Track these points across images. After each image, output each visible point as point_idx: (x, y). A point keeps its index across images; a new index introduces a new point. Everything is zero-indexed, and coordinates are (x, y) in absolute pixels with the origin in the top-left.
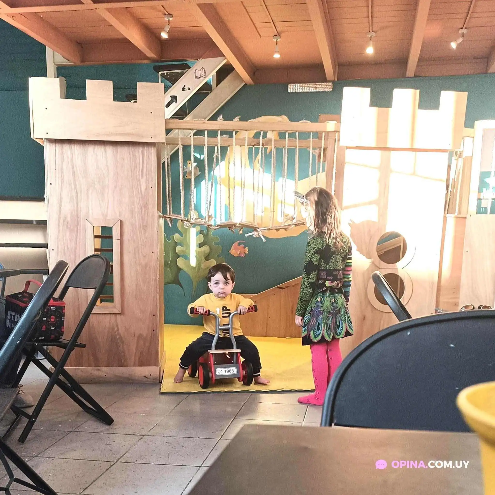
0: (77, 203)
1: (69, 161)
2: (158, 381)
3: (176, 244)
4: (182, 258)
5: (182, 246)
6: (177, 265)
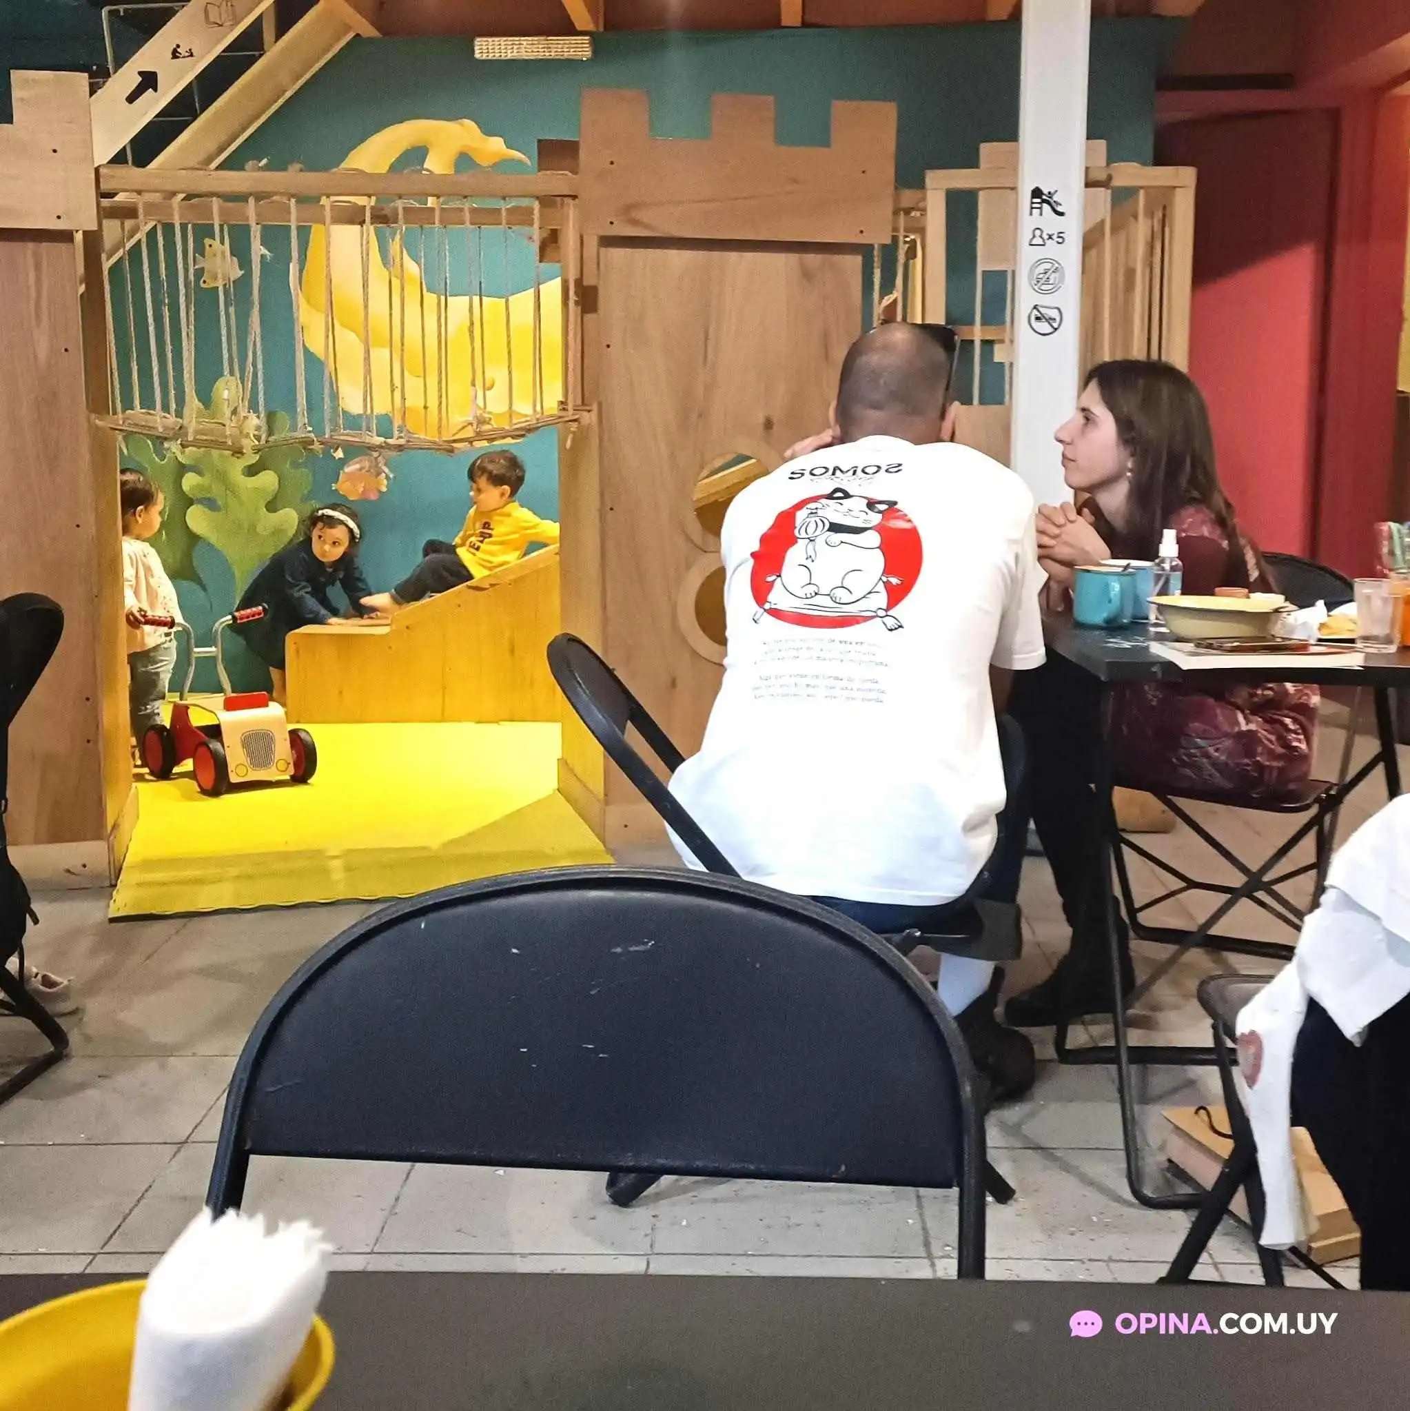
2: (107, 882)
3: (182, 469)
4: (200, 506)
5: (200, 473)
6: (188, 527)
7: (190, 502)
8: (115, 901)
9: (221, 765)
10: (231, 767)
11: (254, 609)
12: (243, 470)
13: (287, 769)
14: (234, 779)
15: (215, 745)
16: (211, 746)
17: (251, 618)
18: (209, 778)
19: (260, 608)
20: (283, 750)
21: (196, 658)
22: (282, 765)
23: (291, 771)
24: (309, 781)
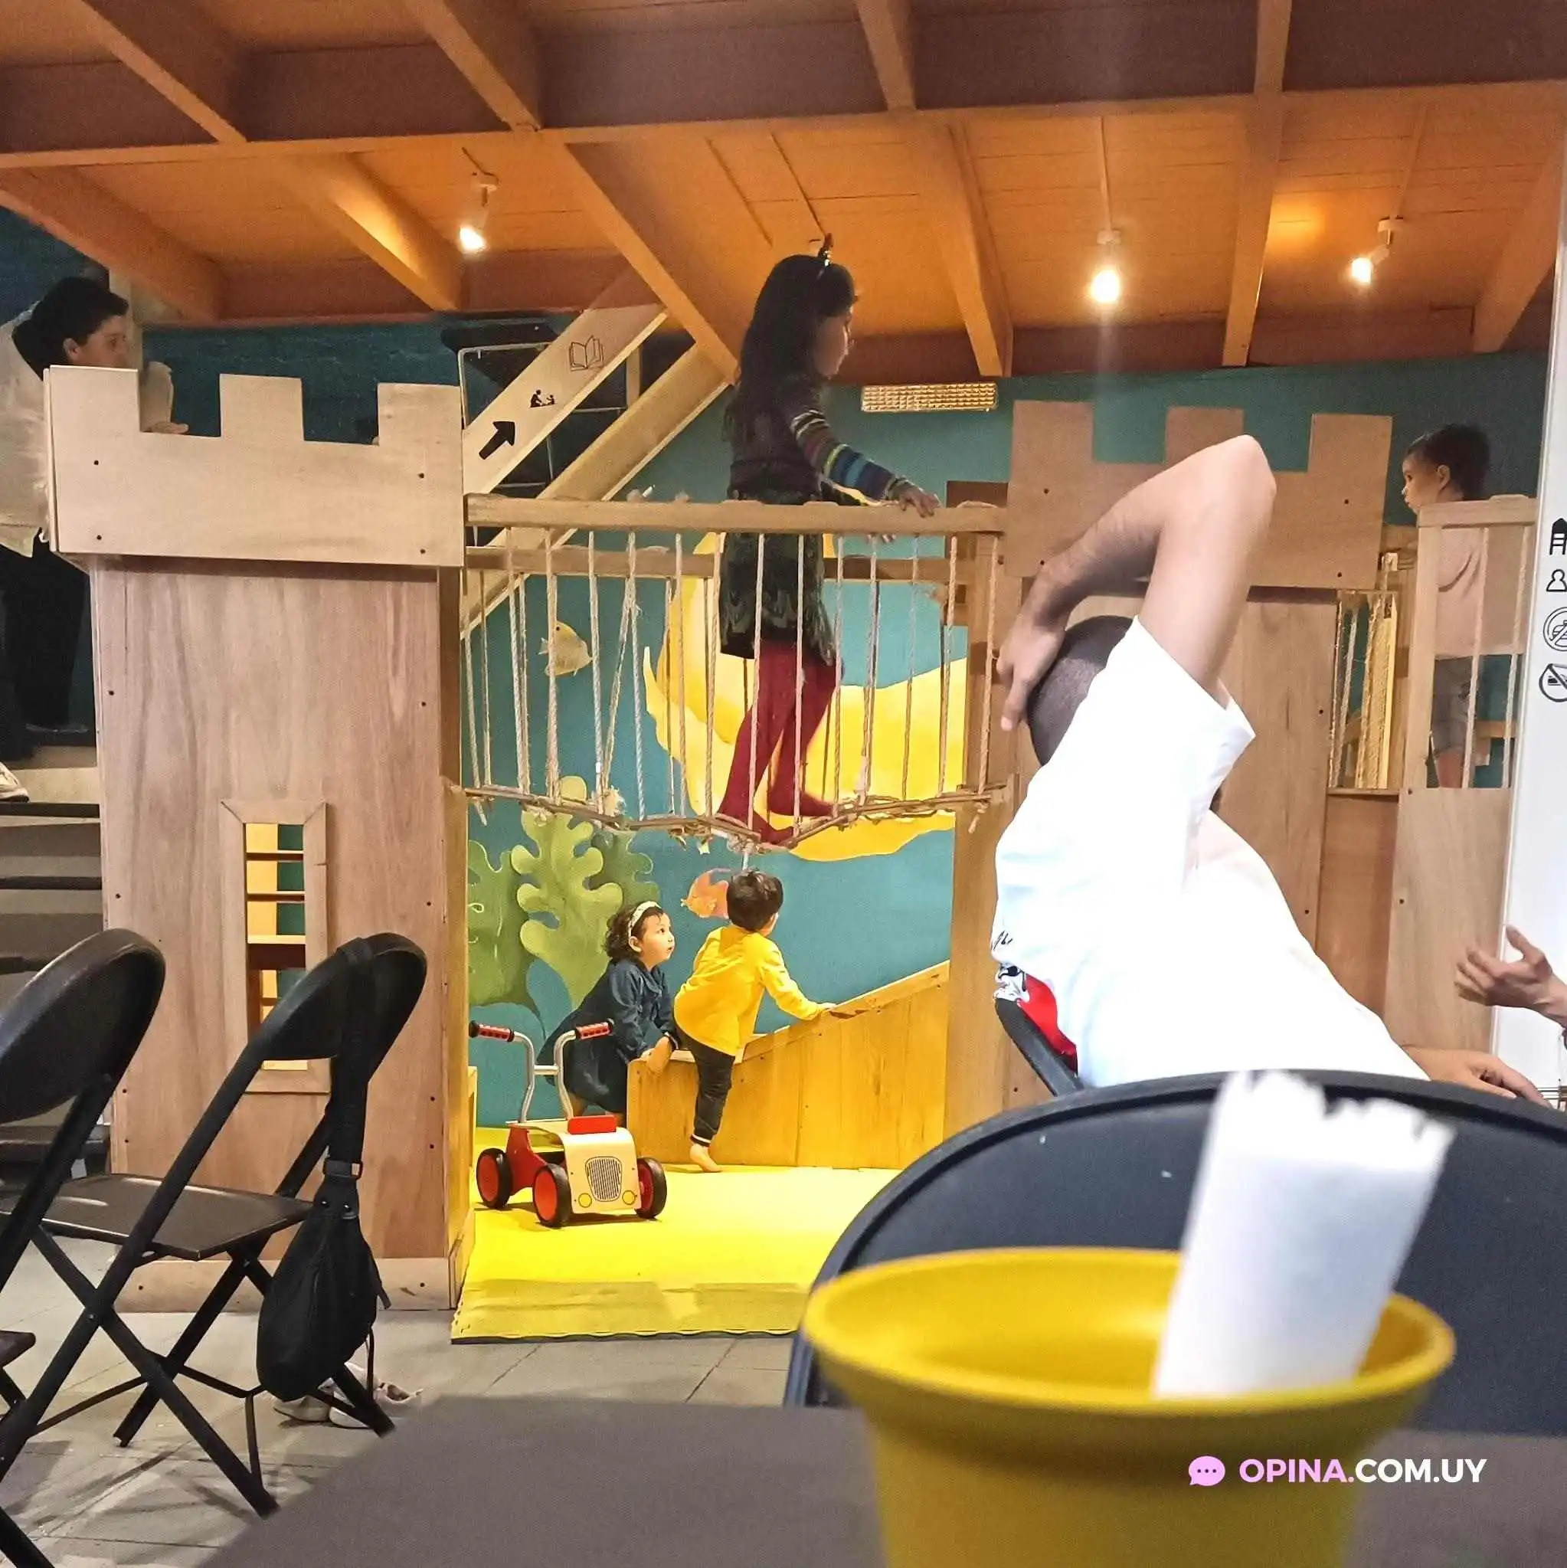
0: (193, 753)
1: (169, 622)
2: (448, 1305)
3: (518, 879)
4: (536, 922)
5: (538, 886)
6: (522, 946)
7: (525, 917)
8: (457, 1322)
9: (563, 1194)
10: (574, 1196)
11: (599, 1025)
12: (584, 882)
13: (633, 1203)
14: (577, 1209)
15: (557, 1171)
16: (554, 1171)
17: (595, 1035)
18: (549, 1209)
19: (606, 1024)
20: (630, 1179)
21: (536, 1076)
22: (629, 1197)
23: (638, 1205)
24: (656, 1217)
